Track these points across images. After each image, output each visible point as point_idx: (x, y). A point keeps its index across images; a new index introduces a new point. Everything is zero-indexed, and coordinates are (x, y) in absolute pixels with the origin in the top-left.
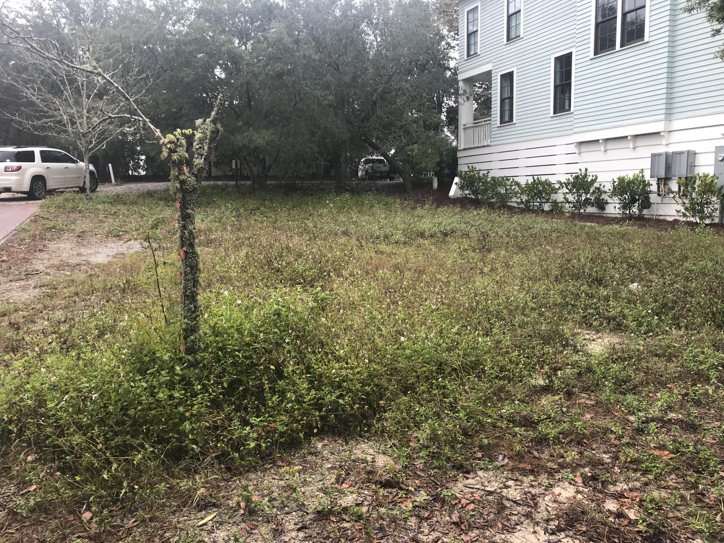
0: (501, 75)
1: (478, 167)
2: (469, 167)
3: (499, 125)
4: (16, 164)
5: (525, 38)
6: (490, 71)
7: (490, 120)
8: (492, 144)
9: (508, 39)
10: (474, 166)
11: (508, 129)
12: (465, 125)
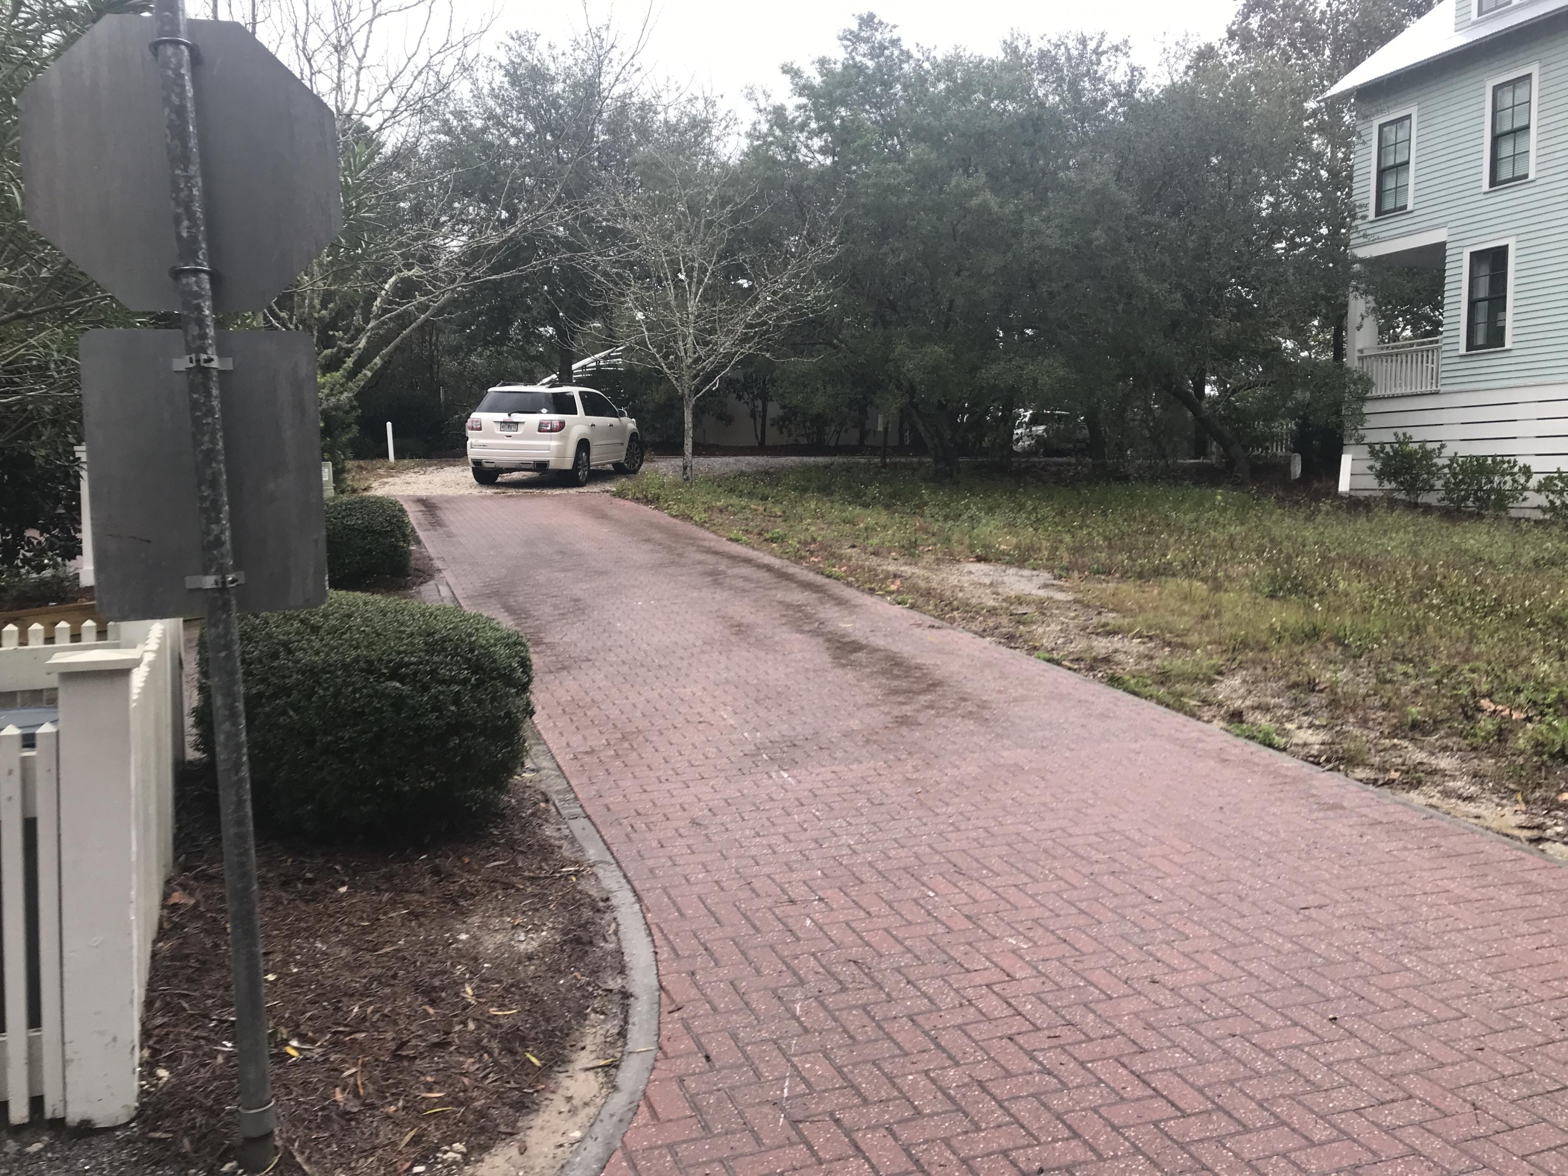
0: (1472, 254)
1: (1418, 435)
2: (1396, 434)
3: (1463, 351)
4: (556, 418)
5: (1538, 182)
6: (1444, 244)
7: (1437, 342)
8: (1443, 389)
9: (1493, 182)
10: (1410, 432)
11: (1490, 362)
12: (1361, 351)
